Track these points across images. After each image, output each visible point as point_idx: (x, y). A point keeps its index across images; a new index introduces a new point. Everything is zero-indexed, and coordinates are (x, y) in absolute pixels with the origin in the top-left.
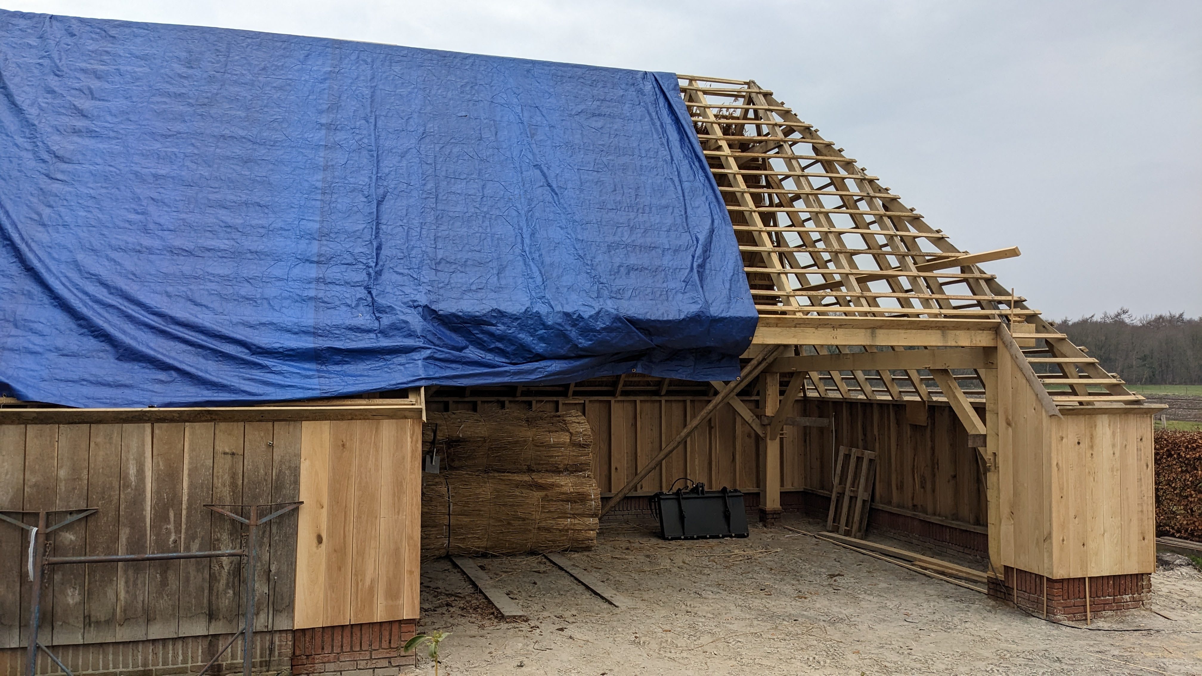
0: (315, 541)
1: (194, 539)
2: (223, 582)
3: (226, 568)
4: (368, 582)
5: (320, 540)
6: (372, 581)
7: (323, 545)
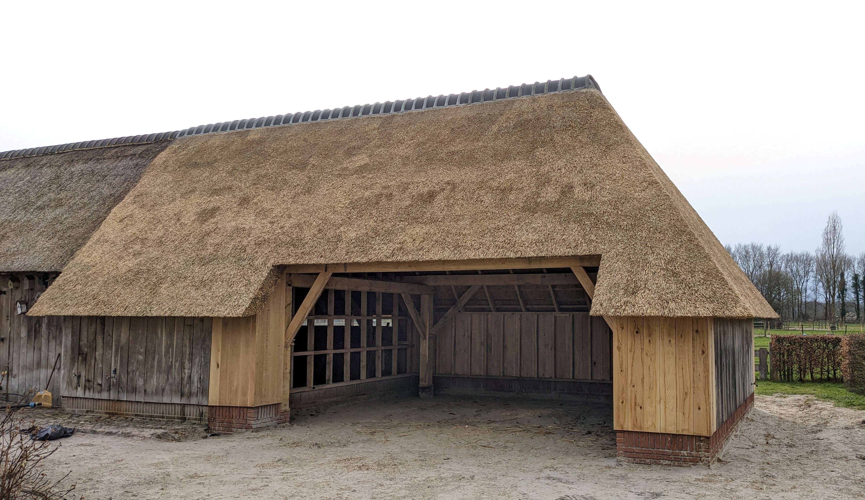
0: (216, 366)
1: (177, 361)
2: (186, 381)
3: (187, 375)
4: (235, 386)
5: (218, 366)
6: (237, 387)
7: (219, 369)
